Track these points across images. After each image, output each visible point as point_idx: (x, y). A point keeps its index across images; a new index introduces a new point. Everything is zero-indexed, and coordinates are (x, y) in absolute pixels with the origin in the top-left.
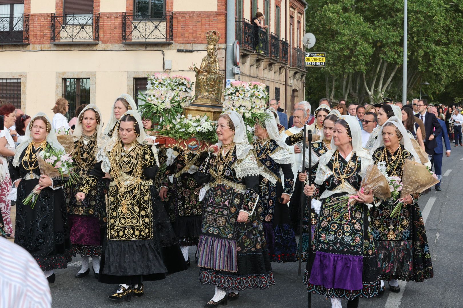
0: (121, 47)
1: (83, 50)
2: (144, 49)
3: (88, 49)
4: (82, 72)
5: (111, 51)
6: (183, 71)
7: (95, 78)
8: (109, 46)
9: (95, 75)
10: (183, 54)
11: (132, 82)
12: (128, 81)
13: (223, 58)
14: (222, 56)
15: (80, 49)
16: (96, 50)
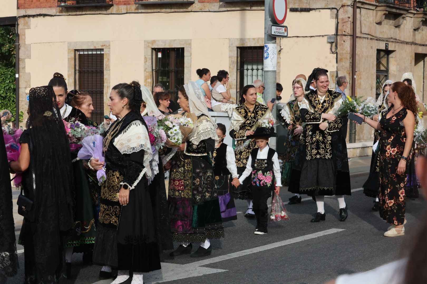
0: (220, 7)
1: (175, 12)
2: (249, 8)
3: (182, 10)
4: (175, 40)
5: (209, 11)
6: (298, 37)
7: (191, 47)
8: (208, 6)
9: (190, 44)
10: (298, 13)
11: (234, 53)
12: (230, 51)
13: (349, 18)
14: (347, 16)
15: (173, 10)
16: (192, 11)
